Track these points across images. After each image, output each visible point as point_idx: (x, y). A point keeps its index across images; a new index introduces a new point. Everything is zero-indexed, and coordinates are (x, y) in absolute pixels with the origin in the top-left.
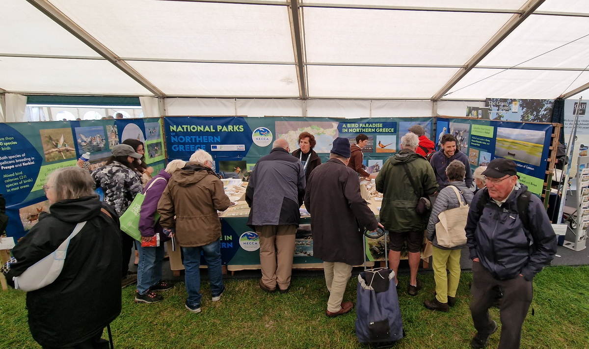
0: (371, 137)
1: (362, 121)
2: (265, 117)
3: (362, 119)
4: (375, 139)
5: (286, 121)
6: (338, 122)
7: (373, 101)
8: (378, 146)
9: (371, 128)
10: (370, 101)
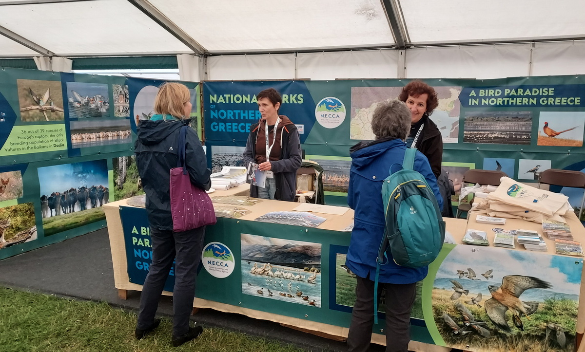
0: (528, 115)
1: (511, 84)
2: (338, 81)
3: (509, 80)
4: (535, 119)
5: (370, 86)
6: (461, 88)
7: (537, 44)
8: (541, 133)
9: (528, 97)
10: (530, 45)
